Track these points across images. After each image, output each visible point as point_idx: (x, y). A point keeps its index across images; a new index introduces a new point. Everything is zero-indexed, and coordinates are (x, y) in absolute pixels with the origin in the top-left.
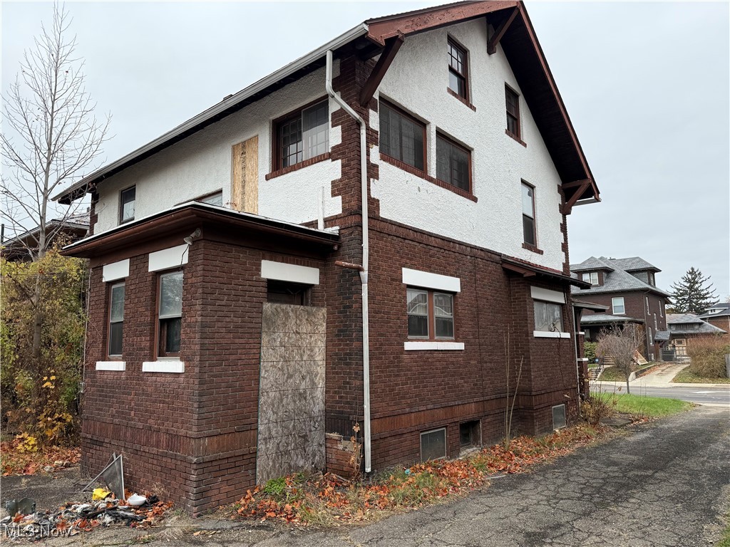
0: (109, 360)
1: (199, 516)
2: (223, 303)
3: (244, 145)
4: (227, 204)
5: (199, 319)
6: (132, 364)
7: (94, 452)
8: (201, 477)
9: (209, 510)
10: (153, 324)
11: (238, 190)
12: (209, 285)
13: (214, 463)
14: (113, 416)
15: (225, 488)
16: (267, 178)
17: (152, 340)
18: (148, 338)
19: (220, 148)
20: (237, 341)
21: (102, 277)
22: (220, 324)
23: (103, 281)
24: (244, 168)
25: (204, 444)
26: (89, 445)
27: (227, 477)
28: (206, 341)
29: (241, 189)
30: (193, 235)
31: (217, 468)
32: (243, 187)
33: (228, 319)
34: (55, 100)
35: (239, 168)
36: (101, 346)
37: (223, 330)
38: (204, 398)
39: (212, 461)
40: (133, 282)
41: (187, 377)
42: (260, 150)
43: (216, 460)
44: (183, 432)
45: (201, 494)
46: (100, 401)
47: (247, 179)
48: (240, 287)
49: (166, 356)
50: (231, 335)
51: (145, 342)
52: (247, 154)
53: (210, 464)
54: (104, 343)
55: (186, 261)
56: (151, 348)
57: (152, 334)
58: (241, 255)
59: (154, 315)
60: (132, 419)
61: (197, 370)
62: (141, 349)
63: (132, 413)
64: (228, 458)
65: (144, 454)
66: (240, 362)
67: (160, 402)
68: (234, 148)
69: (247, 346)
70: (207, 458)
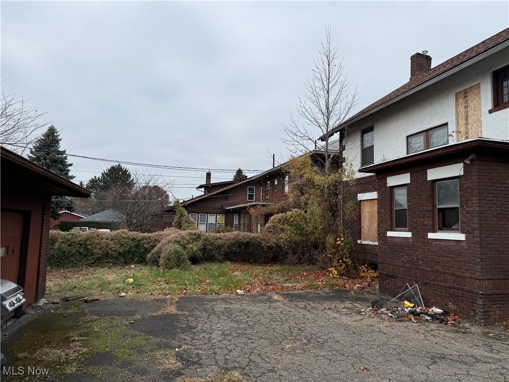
0: (395, 231)
1: (485, 325)
2: (490, 198)
3: (466, 92)
4: (453, 132)
5: (477, 209)
6: (418, 234)
7: (390, 282)
8: (485, 303)
9: (491, 324)
10: (433, 211)
11: (462, 122)
12: (481, 188)
13: (491, 296)
14: (404, 263)
15: (498, 312)
16: (490, 112)
17: (433, 220)
18: (431, 219)
19: (444, 96)
20: (499, 222)
21: (386, 183)
22: (489, 212)
23: (388, 186)
24: (466, 107)
25: (485, 284)
26: (385, 278)
27: (499, 306)
28: (482, 222)
29: (464, 121)
30: (470, 158)
31: (493, 299)
32: (466, 120)
33: (493, 209)
34: (329, 83)
35: (462, 108)
36: (389, 222)
37: (491, 216)
38: (483, 257)
39: (490, 295)
40: (414, 186)
41: (468, 243)
42: (482, 94)
43: (492, 294)
44: (467, 275)
45: (486, 313)
46: (392, 253)
47: (470, 114)
48: (499, 188)
49: (443, 230)
50: (495, 219)
51: (428, 221)
52: (469, 97)
53: (489, 296)
54: (391, 221)
55: (462, 173)
56: (433, 225)
57: (433, 217)
58: (498, 168)
59: (434, 205)
60: (420, 265)
61: (478, 239)
62: (426, 225)
63: (421, 262)
64: (499, 294)
65: (433, 286)
66: (502, 236)
67: (445, 257)
68: (457, 95)
69: (505, 226)
70: (488, 292)
